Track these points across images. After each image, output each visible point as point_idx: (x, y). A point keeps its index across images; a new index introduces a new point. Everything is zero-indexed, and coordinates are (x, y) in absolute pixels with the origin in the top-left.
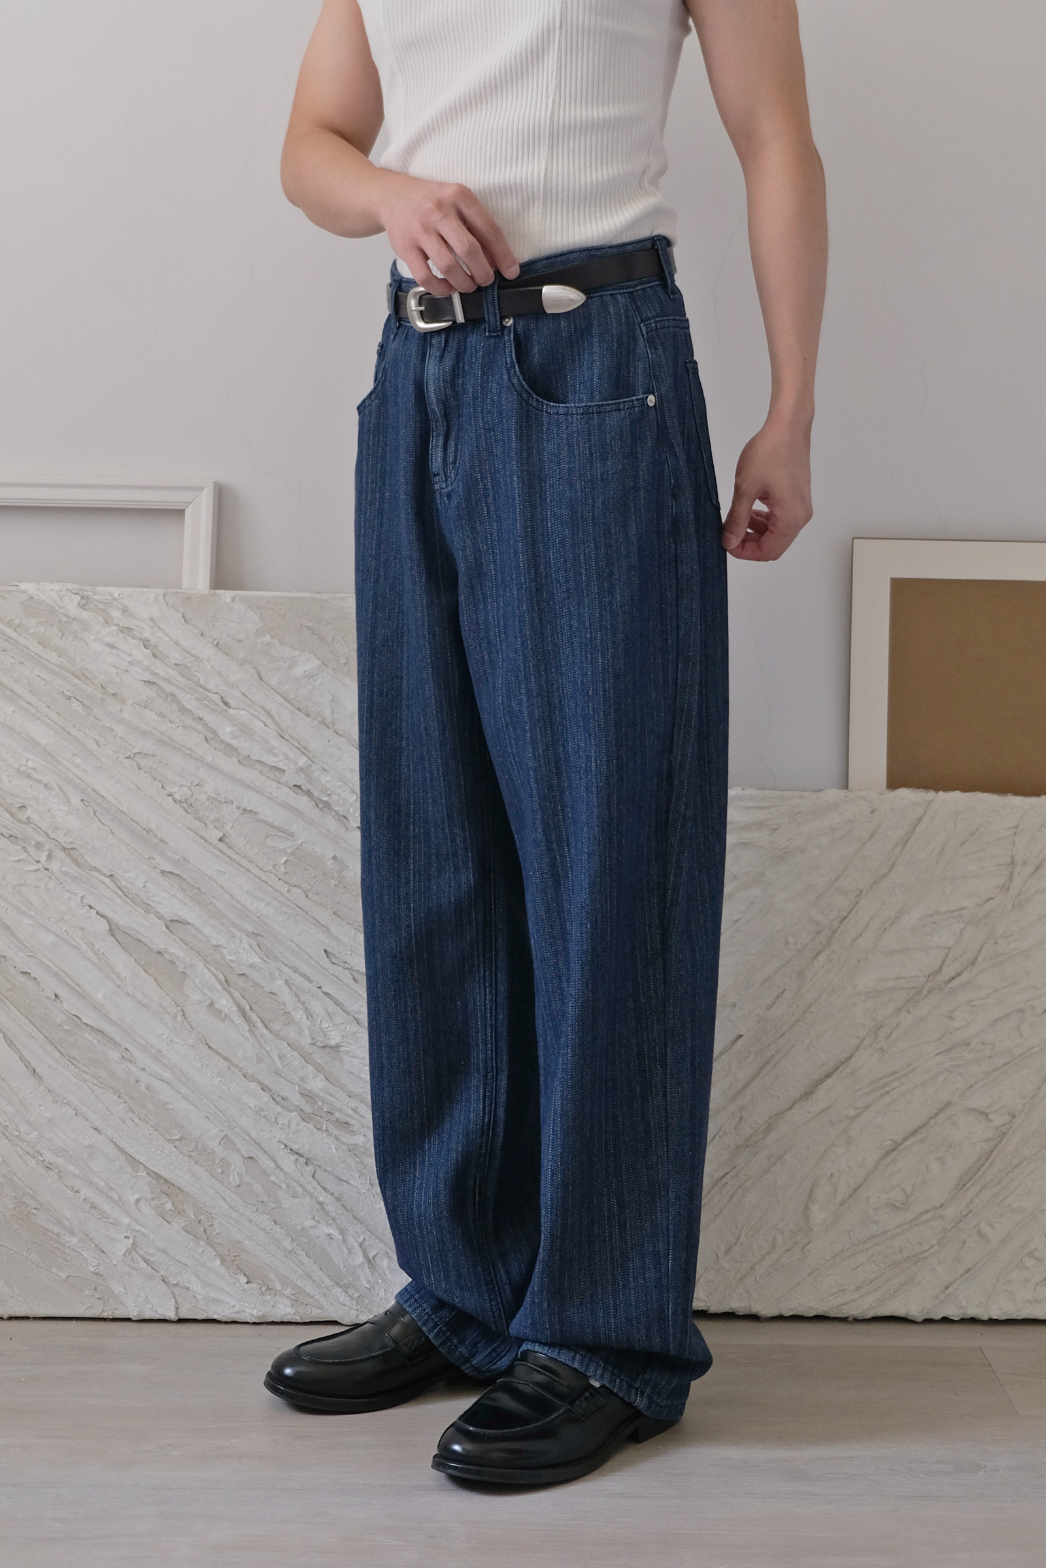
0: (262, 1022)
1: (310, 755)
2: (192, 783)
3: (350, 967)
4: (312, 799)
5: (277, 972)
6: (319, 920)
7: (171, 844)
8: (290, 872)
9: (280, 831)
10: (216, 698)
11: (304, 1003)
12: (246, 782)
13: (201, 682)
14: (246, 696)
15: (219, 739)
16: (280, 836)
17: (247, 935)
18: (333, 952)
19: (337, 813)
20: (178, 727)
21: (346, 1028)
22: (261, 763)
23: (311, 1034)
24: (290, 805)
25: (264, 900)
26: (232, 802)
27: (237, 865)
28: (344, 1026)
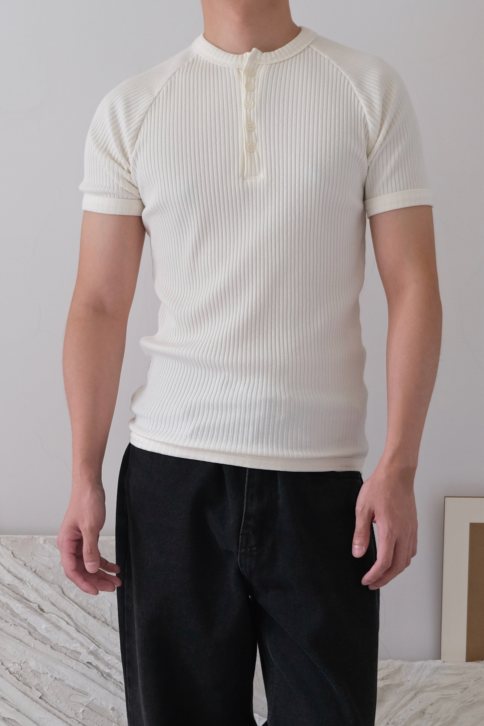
1: (97, 644)
2: (21, 661)
4: (99, 671)
7: (10, 700)
8: (86, 718)
9: (79, 692)
10: (35, 606)
13: (25, 596)
14: (55, 605)
15: (38, 633)
16: (79, 695)
19: (115, 680)
20: (11, 625)
22: (66, 648)
24: (85, 675)
26: (48, 673)
27: (51, 714)
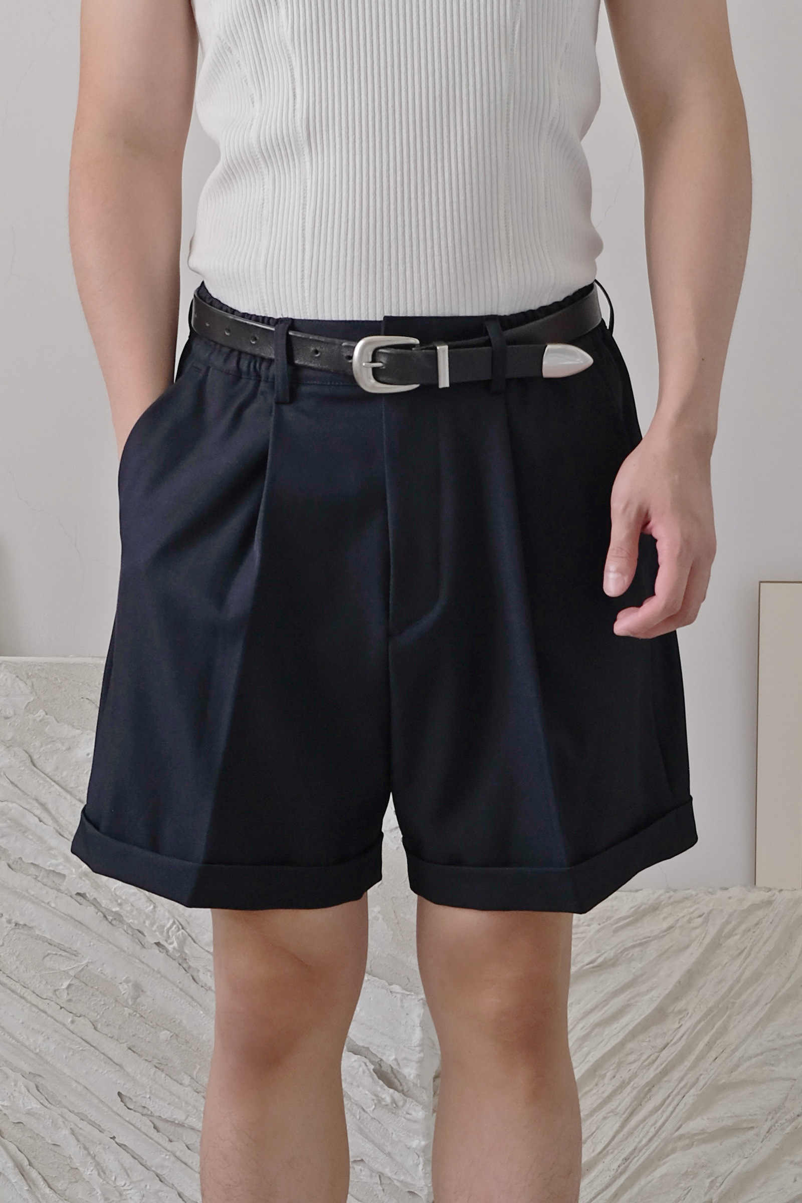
0: (45, 1180)
3: (149, 1112)
4: (99, 910)
5: (60, 1120)
6: (110, 1056)
8: (74, 999)
9: (61, 949)
11: (95, 1156)
12: (18, 890)
14: (18, 787)
16: (60, 955)
17: (23, 1076)
18: (128, 1095)
19: (131, 926)
21: (146, 1186)
22: (37, 866)
23: (103, 1194)
24: (72, 918)
25: (42, 1034)
26: (2, 915)
27: (9, 992)
28: (143, 1185)
